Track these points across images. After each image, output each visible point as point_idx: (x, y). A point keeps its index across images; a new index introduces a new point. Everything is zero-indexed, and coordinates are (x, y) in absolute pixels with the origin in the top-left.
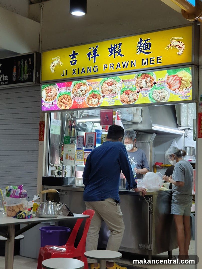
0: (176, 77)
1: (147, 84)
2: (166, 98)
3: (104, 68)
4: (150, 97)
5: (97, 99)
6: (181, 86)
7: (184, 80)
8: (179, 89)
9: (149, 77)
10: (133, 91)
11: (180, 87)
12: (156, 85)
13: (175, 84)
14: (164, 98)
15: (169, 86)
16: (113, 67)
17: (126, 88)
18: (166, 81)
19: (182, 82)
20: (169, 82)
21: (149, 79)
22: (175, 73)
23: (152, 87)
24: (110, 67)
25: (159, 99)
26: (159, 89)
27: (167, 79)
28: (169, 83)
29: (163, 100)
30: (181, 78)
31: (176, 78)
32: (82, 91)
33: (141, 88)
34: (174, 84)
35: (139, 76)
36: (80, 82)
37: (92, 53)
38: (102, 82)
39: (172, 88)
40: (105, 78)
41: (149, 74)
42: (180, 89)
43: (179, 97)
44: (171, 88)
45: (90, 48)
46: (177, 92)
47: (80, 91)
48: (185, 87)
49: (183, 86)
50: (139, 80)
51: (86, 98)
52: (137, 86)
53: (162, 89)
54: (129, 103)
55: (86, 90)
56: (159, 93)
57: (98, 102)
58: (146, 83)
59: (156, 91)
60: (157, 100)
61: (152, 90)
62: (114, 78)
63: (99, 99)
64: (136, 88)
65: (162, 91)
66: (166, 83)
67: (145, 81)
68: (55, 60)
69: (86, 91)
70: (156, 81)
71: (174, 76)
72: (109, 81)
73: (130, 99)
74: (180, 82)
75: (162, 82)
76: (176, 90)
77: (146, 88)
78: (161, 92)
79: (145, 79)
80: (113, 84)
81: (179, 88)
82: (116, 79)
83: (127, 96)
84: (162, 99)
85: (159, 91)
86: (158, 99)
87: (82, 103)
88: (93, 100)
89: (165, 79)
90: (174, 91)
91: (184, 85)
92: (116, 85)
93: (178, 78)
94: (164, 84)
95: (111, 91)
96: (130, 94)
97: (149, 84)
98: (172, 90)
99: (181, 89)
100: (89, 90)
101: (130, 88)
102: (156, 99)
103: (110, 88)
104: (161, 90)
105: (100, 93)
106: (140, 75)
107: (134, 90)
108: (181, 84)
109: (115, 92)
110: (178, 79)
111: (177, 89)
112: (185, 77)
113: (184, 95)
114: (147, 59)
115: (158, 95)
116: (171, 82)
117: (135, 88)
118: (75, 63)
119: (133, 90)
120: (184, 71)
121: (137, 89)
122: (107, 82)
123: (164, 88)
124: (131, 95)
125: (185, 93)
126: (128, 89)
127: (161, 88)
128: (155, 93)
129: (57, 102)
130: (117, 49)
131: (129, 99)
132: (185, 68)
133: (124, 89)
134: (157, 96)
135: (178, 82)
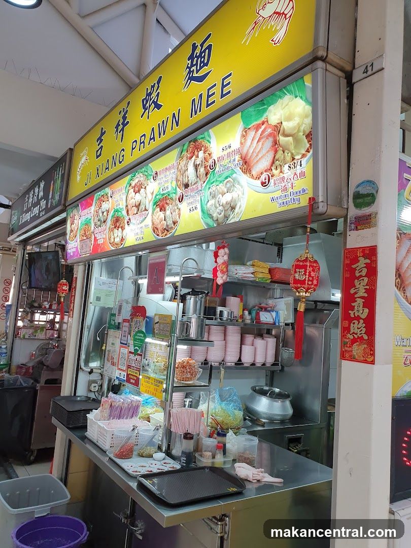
0: (263, 127)
1: (198, 170)
2: (236, 211)
3: (133, 149)
4: (202, 211)
5: (120, 229)
6: (277, 157)
7: (286, 133)
8: (273, 168)
9: (203, 149)
10: (172, 199)
11: (273, 163)
12: (216, 171)
13: (260, 156)
14: (233, 208)
15: (246, 165)
16: (143, 142)
17: (162, 193)
18: (239, 151)
19: (282, 139)
20: (245, 151)
21: (201, 154)
22: (262, 116)
23: (208, 179)
24: (141, 143)
25: (220, 214)
26: (221, 182)
27: (241, 143)
28: (247, 154)
29: (231, 217)
30: (277, 128)
31: (263, 132)
32: (103, 213)
33: (187, 186)
34: (257, 155)
35: (183, 154)
36: (103, 194)
37: (122, 121)
38: (128, 186)
39: (254, 172)
40: (131, 175)
41: (202, 138)
42: (274, 171)
43: (273, 199)
44: (250, 171)
45: (120, 113)
46: (267, 180)
47: (101, 215)
48: (288, 157)
49: (283, 157)
50: (183, 163)
51: (107, 230)
52: (179, 182)
53: (229, 179)
54: (164, 234)
55: (107, 209)
56: (220, 195)
57: (121, 238)
58: (196, 167)
59: (214, 188)
60: (217, 220)
61: (208, 187)
62: (143, 169)
63: (123, 228)
64: (178, 188)
65: (228, 185)
66: (237, 157)
67: (194, 162)
68: (83, 155)
69: (108, 211)
70: (215, 157)
71: (257, 127)
72: (136, 181)
73: (167, 222)
74: (275, 143)
75: (229, 155)
76: (263, 177)
77: (194, 186)
78: (226, 191)
79: (194, 157)
80: (142, 188)
81: (272, 166)
82: (146, 173)
83: (162, 215)
84: (229, 212)
85: (222, 187)
86: (218, 216)
87: (102, 242)
88: (116, 231)
89: (236, 144)
90: (256, 181)
91: (286, 151)
92: (145, 188)
93: (269, 130)
94: (234, 160)
95: (138, 206)
96: (167, 208)
97: (202, 170)
98: (252, 177)
99: (276, 169)
100: (112, 210)
101: (167, 191)
102: (215, 215)
103: (138, 197)
104: (226, 184)
105: (124, 213)
106: (186, 147)
107: (174, 195)
108: (276, 152)
109: (144, 209)
110: (270, 135)
111: (266, 171)
112: (289, 119)
113: (285, 189)
114: (201, 96)
115: (218, 201)
116: (251, 151)
117: (176, 188)
118: (100, 155)
119: (171, 196)
120: (287, 98)
121: (179, 192)
122: (133, 184)
123: (232, 174)
124: (168, 212)
125: (289, 180)
126: (164, 194)
127: (226, 178)
128: (213, 198)
129: (78, 241)
130: (154, 95)
131: (165, 222)
132: (291, 87)
133: (157, 197)
134: (218, 205)
135: (269, 143)
